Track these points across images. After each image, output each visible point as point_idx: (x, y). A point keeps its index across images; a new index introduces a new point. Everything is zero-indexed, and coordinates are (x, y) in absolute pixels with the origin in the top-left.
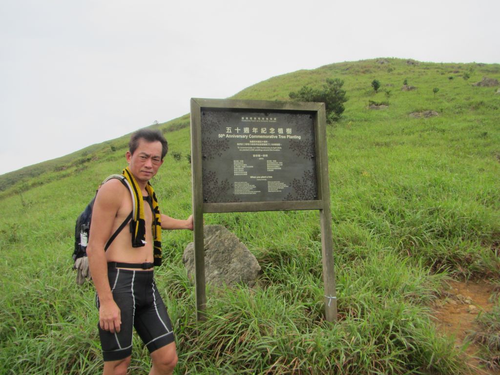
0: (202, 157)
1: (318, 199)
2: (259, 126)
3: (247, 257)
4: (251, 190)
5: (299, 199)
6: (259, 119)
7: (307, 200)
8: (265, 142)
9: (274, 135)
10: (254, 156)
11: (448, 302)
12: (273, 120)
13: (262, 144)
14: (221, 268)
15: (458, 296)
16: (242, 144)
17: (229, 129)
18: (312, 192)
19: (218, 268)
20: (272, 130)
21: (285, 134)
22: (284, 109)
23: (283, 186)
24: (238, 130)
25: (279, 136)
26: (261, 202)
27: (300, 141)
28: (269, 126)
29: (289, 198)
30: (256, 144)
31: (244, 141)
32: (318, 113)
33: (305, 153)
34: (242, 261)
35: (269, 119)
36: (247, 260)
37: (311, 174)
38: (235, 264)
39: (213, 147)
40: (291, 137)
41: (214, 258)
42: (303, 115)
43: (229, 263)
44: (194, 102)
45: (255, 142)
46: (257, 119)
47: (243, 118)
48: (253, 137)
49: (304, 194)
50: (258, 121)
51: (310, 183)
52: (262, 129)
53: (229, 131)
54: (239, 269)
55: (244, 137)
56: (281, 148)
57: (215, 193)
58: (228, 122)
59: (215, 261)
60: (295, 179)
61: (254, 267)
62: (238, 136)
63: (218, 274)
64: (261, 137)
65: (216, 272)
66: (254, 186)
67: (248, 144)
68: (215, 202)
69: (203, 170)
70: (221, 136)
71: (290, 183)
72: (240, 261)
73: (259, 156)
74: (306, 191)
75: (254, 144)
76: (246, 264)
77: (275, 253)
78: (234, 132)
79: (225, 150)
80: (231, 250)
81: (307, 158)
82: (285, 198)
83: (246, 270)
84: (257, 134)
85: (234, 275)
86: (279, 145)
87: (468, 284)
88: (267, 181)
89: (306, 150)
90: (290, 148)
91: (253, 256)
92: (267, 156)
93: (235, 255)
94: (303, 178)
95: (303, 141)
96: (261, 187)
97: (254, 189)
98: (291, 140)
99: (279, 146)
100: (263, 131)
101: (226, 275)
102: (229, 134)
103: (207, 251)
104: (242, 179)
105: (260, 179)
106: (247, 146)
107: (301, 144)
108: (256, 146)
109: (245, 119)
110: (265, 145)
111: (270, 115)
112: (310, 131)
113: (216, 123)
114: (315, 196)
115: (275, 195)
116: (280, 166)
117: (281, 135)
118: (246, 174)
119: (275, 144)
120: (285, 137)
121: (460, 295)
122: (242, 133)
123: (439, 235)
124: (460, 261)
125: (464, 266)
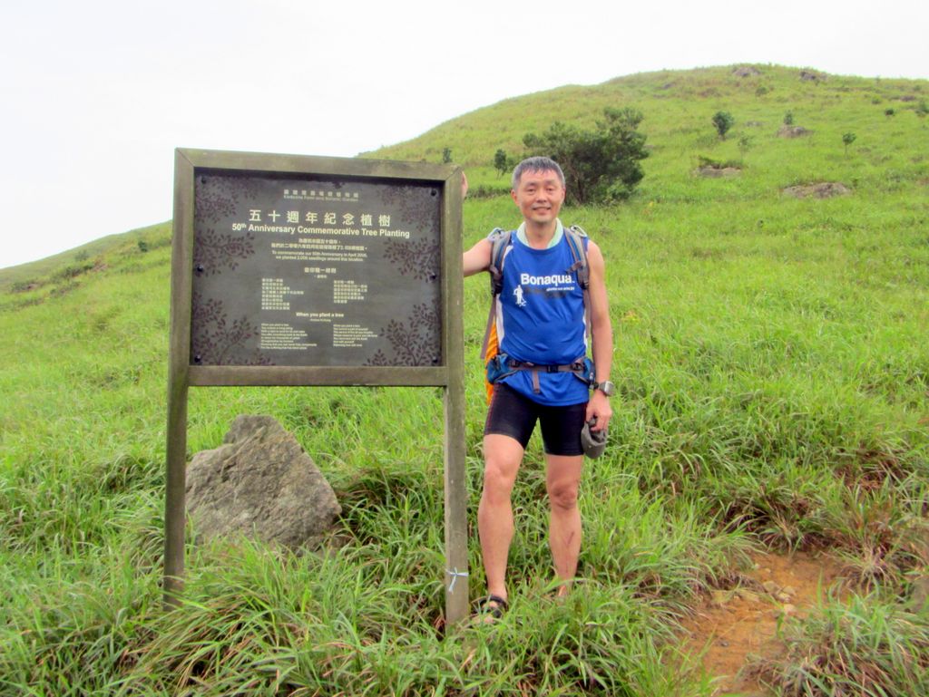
0: (194, 270)
1: (440, 365)
2: (321, 209)
3: (312, 484)
4: (296, 341)
5: (401, 363)
6: (322, 193)
7: (416, 365)
8: (331, 241)
9: (353, 227)
10: (307, 270)
11: (740, 597)
12: (352, 196)
13: (326, 247)
14: (256, 507)
15: (765, 584)
16: (282, 245)
17: (255, 214)
18: (428, 348)
19: (251, 505)
20: (349, 218)
21: (376, 226)
22: (373, 174)
23: (366, 334)
24: (274, 215)
25: (364, 230)
26: (313, 367)
27: (407, 242)
28: (341, 209)
29: (378, 359)
30: (313, 246)
31: (294, 238)
32: (447, 185)
33: (418, 268)
34: (302, 492)
35: (343, 196)
36: (313, 491)
37: (428, 312)
38: (286, 498)
39: (220, 250)
40: (389, 234)
41: (246, 485)
42: (417, 188)
43: (275, 496)
44: (181, 155)
45: (310, 241)
46: (317, 195)
47: (286, 192)
48: (307, 230)
49: (410, 354)
50: (318, 198)
51: (425, 331)
52: (327, 216)
53: (256, 217)
54: (294, 511)
55: (286, 230)
56: (365, 255)
57: (219, 345)
58: (254, 198)
59: (246, 492)
60: (393, 321)
61: (325, 508)
62: (273, 229)
63: (248, 519)
64: (324, 231)
65: (245, 515)
66: (303, 334)
67: (296, 246)
68: (219, 364)
69: (195, 296)
70: (237, 227)
71: (383, 330)
72: (298, 492)
73: (318, 270)
74: (416, 347)
75: (308, 247)
76: (308, 500)
77: (374, 479)
78: (266, 220)
79: (245, 257)
80: (282, 469)
81: (421, 278)
82: (369, 361)
83: (306, 513)
84: (316, 225)
85: (280, 522)
86: (362, 248)
87: (795, 560)
88: (330, 325)
89: (419, 262)
90: (385, 256)
91: (326, 483)
92: (334, 270)
93: (288, 481)
94: (410, 319)
95: (413, 243)
96: (319, 335)
97: (302, 340)
98: (389, 238)
99: (360, 252)
100: (329, 219)
101: (265, 523)
102: (255, 224)
103: (232, 469)
104: (277, 317)
105: (318, 318)
106: (293, 250)
107: (409, 249)
108: (312, 250)
109: (291, 193)
110: (330, 247)
111: (347, 185)
112: (431, 222)
113: (230, 201)
114: (434, 358)
115: (347, 353)
116: (363, 294)
117: (368, 228)
118: (287, 306)
119: (354, 248)
120: (375, 233)
121: (771, 582)
122: (282, 221)
123: (750, 452)
124: (784, 508)
125: (792, 522)
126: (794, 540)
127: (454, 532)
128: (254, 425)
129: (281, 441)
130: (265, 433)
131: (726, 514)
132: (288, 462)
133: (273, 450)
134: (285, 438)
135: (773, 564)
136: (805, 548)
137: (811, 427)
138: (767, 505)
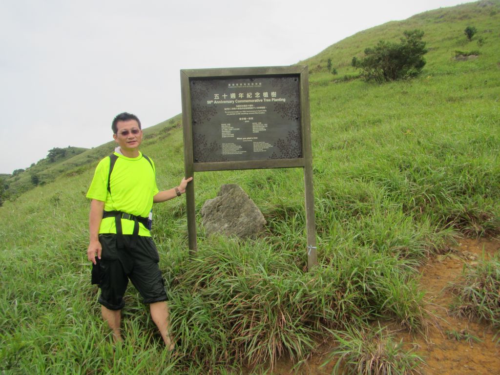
0: (192, 122)
1: (302, 157)
2: (245, 91)
3: (253, 212)
4: (237, 151)
5: (284, 158)
6: (245, 84)
7: (291, 158)
8: (250, 106)
9: (260, 98)
10: (240, 119)
12: (258, 84)
13: (248, 108)
14: (231, 222)
16: (229, 109)
17: (217, 96)
18: (296, 151)
19: (228, 221)
20: (258, 94)
21: (270, 97)
22: (267, 73)
23: (268, 146)
24: (225, 96)
25: (264, 99)
26: (245, 161)
27: (284, 103)
28: (254, 91)
29: (274, 156)
30: (242, 108)
31: (234, 105)
32: (301, 75)
33: (290, 115)
34: (249, 215)
35: (254, 84)
36: (254, 215)
37: (295, 134)
38: (243, 218)
39: (202, 113)
40: (276, 100)
41: (226, 213)
42: (288, 78)
43: (238, 217)
44: (183, 72)
45: (241, 106)
46: (243, 85)
47: (229, 85)
48: (240, 101)
49: (288, 153)
50: (244, 87)
51: (294, 143)
52: (248, 94)
53: (217, 97)
54: (246, 223)
55: (230, 102)
56: (266, 111)
57: (205, 154)
58: (216, 89)
59: (226, 216)
60: (279, 139)
61: (259, 221)
62: (225, 102)
63: (227, 227)
64: (247, 101)
65: (226, 225)
66: (240, 147)
67: (235, 109)
68: (205, 162)
69: (194, 134)
70: (209, 102)
71: (275, 143)
72: (248, 215)
73: (245, 119)
74: (290, 151)
75: (240, 109)
76: (252, 218)
77: (280, 209)
78: (221, 98)
79: (213, 115)
80: (241, 206)
81: (291, 119)
82: (270, 157)
83: (251, 224)
84: (243, 99)
85: (241, 228)
86: (264, 108)
88: (252, 142)
89: (290, 112)
90: (275, 110)
91: (259, 211)
92: (252, 118)
93: (243, 211)
94: (287, 138)
95: (287, 103)
96: (247, 147)
97: (240, 150)
98: (276, 102)
99: (264, 109)
100: (249, 95)
101: (234, 228)
102: (217, 100)
103: (220, 207)
104: (228, 140)
105: (246, 140)
106: (234, 110)
107: (286, 106)
108: (242, 110)
109: (231, 85)
110: (250, 108)
111: (256, 80)
112: (295, 93)
113: (205, 91)
114: (299, 155)
115: (260, 155)
116: (265, 128)
117: (267, 98)
118: (233, 135)
119: (260, 108)
120: (270, 100)
122: (229, 98)
123: (461, 192)
124: (476, 218)
125: (480, 224)
126: (480, 232)
127: (310, 230)
128: (229, 188)
129: (240, 194)
130: (234, 191)
131: (445, 221)
132: (243, 203)
133: (237, 198)
134: (242, 193)
135: (468, 244)
136: (485, 236)
137: (493, 180)
138: (467, 217)
